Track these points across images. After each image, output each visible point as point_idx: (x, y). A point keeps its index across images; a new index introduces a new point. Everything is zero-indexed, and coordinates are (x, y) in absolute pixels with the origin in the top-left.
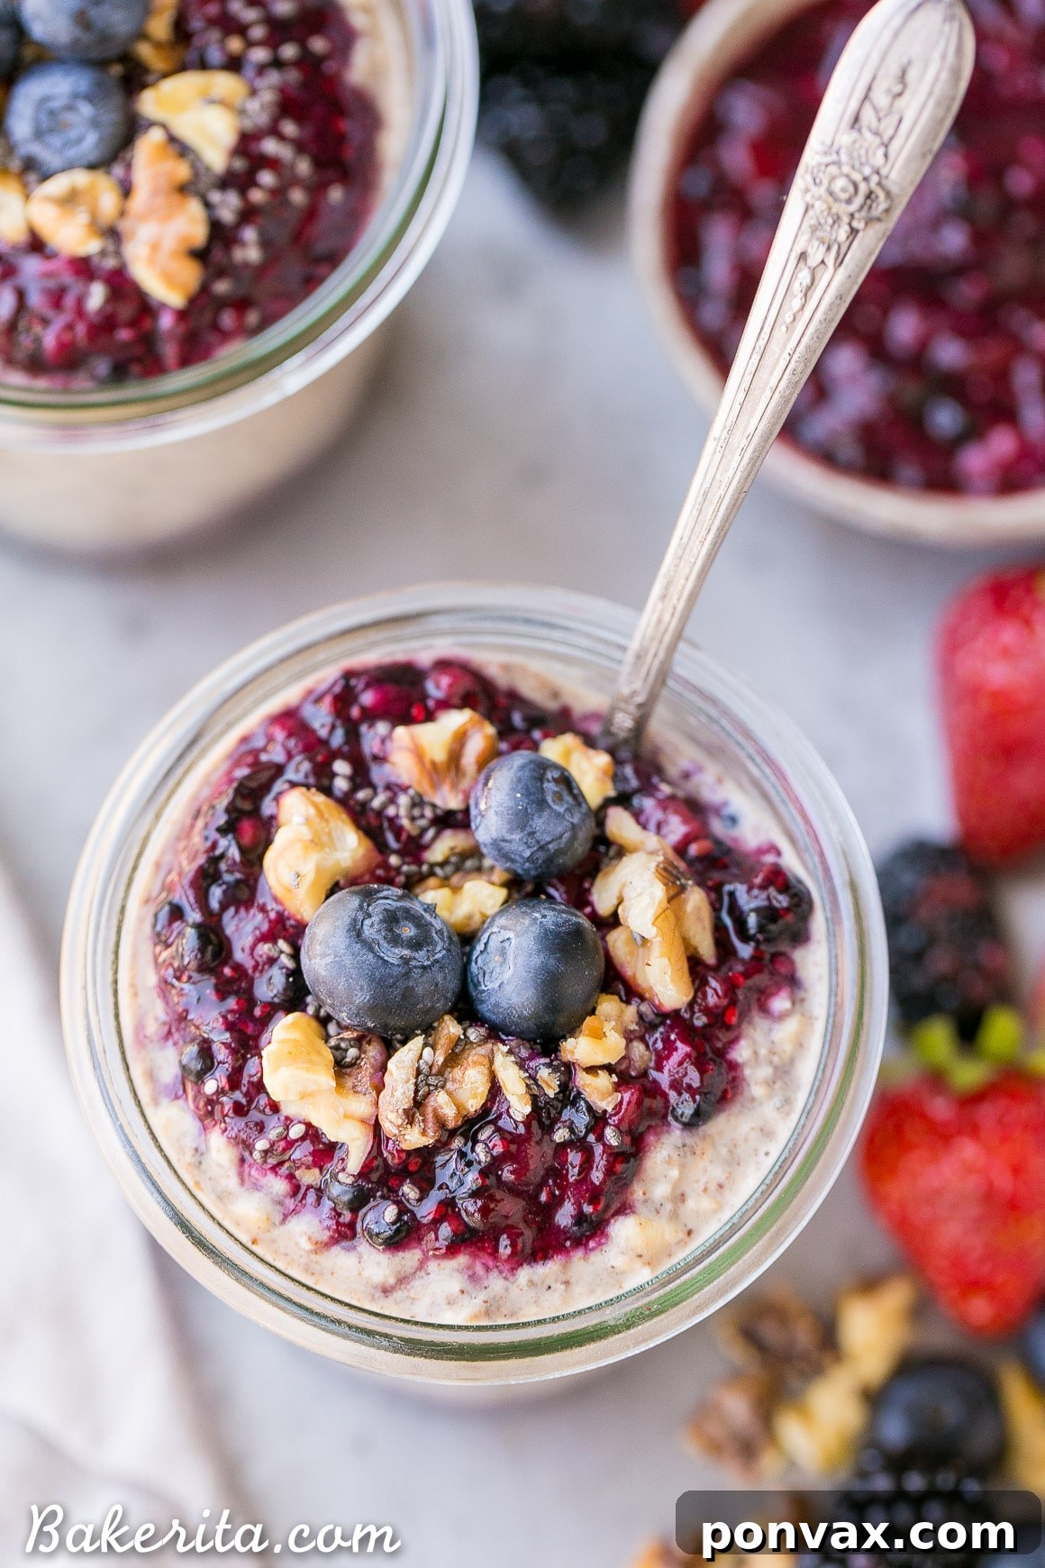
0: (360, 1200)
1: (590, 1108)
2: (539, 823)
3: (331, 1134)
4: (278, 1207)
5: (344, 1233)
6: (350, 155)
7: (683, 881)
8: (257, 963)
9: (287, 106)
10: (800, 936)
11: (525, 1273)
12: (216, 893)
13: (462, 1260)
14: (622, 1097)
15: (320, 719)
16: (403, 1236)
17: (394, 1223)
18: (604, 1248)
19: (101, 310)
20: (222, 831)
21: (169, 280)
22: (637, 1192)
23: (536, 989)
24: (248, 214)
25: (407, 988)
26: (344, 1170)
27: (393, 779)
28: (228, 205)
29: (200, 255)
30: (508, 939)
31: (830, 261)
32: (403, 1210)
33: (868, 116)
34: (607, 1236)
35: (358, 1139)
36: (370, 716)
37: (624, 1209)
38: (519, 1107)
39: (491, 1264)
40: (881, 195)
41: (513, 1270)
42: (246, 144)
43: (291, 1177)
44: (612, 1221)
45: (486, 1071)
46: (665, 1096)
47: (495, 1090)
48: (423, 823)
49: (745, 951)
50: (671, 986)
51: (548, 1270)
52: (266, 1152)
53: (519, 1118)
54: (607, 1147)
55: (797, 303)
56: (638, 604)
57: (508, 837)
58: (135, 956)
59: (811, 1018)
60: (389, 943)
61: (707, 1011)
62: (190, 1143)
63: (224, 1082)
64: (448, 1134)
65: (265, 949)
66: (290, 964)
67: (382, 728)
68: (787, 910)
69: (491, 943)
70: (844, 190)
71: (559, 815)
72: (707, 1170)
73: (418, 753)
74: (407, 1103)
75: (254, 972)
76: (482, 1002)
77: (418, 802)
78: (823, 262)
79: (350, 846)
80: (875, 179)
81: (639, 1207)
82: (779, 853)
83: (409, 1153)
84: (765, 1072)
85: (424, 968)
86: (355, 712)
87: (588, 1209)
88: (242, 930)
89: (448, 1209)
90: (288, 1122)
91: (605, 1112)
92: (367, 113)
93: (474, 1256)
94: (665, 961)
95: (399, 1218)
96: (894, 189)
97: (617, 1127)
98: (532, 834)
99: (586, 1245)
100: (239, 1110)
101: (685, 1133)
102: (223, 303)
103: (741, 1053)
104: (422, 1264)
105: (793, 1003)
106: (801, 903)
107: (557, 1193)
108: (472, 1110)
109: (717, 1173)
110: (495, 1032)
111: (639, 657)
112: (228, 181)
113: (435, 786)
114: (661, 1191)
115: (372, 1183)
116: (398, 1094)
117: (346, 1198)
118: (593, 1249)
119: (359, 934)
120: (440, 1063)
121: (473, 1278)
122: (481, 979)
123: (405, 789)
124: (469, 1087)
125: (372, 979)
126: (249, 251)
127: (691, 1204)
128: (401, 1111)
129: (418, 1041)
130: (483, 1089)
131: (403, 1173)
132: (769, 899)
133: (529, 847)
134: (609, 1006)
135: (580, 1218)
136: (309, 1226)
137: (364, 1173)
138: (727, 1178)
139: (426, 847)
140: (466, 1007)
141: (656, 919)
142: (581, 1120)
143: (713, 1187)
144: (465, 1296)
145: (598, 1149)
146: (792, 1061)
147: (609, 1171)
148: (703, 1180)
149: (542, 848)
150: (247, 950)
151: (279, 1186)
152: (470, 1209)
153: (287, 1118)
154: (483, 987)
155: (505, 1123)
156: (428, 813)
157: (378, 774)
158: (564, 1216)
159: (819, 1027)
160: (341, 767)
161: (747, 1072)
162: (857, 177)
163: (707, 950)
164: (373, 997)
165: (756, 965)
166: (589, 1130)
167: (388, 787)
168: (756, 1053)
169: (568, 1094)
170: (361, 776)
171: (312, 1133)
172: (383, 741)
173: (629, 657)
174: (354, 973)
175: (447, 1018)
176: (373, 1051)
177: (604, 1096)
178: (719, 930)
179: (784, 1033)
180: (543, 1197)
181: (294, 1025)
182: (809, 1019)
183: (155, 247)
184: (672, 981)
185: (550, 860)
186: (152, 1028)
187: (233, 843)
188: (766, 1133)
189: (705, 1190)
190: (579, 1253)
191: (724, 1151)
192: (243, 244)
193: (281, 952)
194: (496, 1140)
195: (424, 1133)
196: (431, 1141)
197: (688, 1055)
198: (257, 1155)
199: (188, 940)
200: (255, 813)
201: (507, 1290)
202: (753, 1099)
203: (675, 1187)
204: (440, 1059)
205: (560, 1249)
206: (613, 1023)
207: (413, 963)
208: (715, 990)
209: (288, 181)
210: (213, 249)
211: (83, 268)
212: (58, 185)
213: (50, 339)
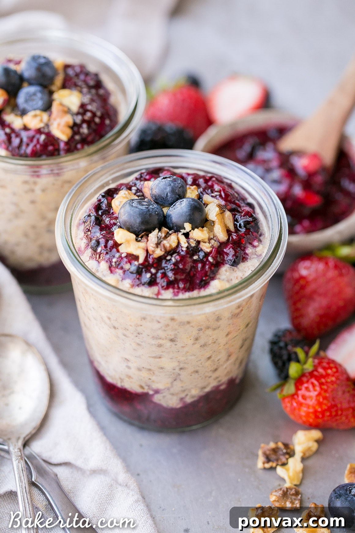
1: (204, 252)
3: (135, 253)
4: (120, 277)
7: (224, 210)
11: (188, 293)
13: (170, 290)
14: (212, 250)
16: (152, 283)
17: (149, 279)
18: (209, 288)
22: (217, 277)
26: (138, 263)
32: (152, 274)
34: (209, 285)
35: (142, 254)
37: (214, 279)
39: (178, 291)
41: (184, 292)
43: (122, 268)
44: (211, 281)
45: (177, 237)
47: (179, 243)
50: (221, 234)
51: (194, 293)
52: (116, 262)
54: (209, 262)
63: (103, 247)
64: (167, 253)
68: (252, 222)
72: (237, 273)
74: (156, 243)
83: (155, 258)
87: (204, 278)
89: (164, 275)
91: (208, 252)
93: (174, 289)
95: (151, 277)
97: (212, 256)
99: (204, 288)
100: (108, 253)
101: (231, 267)
103: (248, 251)
104: (159, 291)
108: (173, 247)
109: (240, 275)
114: (223, 277)
116: (153, 240)
118: (206, 288)
121: (174, 295)
124: (172, 241)
127: (233, 281)
128: (154, 244)
129: (157, 230)
130: (176, 241)
131: (152, 266)
132: (247, 218)
135: (202, 280)
137: (143, 263)
138: (243, 276)
141: (216, 215)
142: (201, 254)
143: (239, 278)
145: (207, 262)
147: (210, 268)
148: (236, 276)
151: (120, 272)
152: (171, 275)
153: (121, 253)
155: (181, 252)
158: (197, 280)
160: (134, 188)
163: (232, 228)
166: (204, 257)
169: (198, 248)
171: (128, 254)
175: (164, 227)
177: (207, 248)
178: (235, 225)
180: (191, 274)
181: (121, 230)
184: (221, 232)
187: (106, 200)
189: (237, 278)
190: (202, 289)
194: (178, 257)
195: (161, 250)
196: (162, 254)
198: (113, 263)
199: (92, 219)
203: (228, 277)
204: (163, 235)
205: (197, 288)
208: (235, 236)
209: (94, 115)
210: (75, 127)
211: (39, 131)
212: (31, 113)
213: (30, 149)
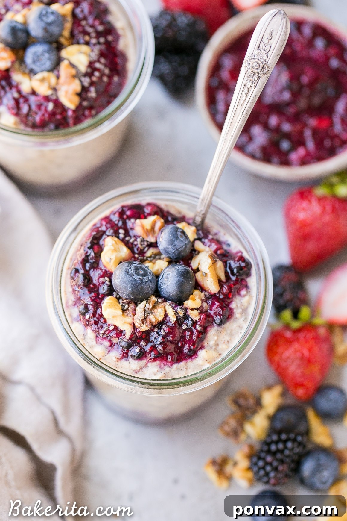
0: (129, 346)
1: (192, 320)
2: (176, 243)
3: (121, 328)
4: (107, 349)
5: (125, 355)
6: (120, 68)
7: (216, 259)
8: (100, 283)
9: (102, 54)
10: (249, 275)
11: (175, 366)
12: (88, 265)
13: (158, 362)
14: (201, 317)
15: (115, 218)
16: (141, 356)
17: (139, 352)
18: (197, 358)
19: (53, 110)
20: (89, 248)
21: (71, 101)
22: (205, 343)
23: (177, 287)
24: (92, 83)
25: (142, 287)
26: (125, 338)
27: (136, 234)
28: (86, 81)
29: (79, 95)
30: (169, 274)
31: (253, 86)
32: (141, 348)
33: (262, 45)
34: (197, 355)
35: (129, 329)
36: (129, 218)
37: (202, 348)
38: (172, 319)
39: (165, 363)
40: (266, 67)
41: (172, 365)
42: (91, 64)
43: (110, 341)
44: (199, 351)
45: (164, 309)
46: (213, 317)
47: (166, 315)
48: (144, 246)
49: (234, 278)
50: (213, 286)
51: (182, 364)
52: (103, 334)
53: (173, 322)
54: (197, 330)
55: (244, 98)
56: (202, 186)
57: (168, 247)
58: (65, 283)
59: (252, 296)
60: (136, 275)
61: (223, 294)
62: (82, 333)
63: (91, 315)
64: (153, 327)
65: (102, 280)
66: (109, 283)
67: (132, 220)
68: (245, 267)
69: (164, 276)
70: (256, 66)
71: (182, 241)
72: (224, 337)
73: (143, 227)
74: (142, 318)
75: (99, 286)
76: (162, 291)
77: (143, 240)
78: (251, 86)
79: (124, 251)
80: (264, 62)
81: (206, 347)
82: (242, 253)
83: (143, 332)
84: (240, 310)
85: (146, 281)
86: (125, 217)
87: (192, 347)
88: (95, 275)
89: (154, 348)
90: (109, 325)
91: (196, 321)
92: (124, 57)
93: (161, 361)
94: (212, 279)
95: (140, 351)
96: (270, 65)
97: (200, 325)
98: (174, 246)
99: (192, 358)
100: (96, 323)
101: (218, 327)
102: (85, 108)
103: (233, 305)
104: (147, 363)
105: (247, 292)
106: (248, 265)
107: (183, 343)
108: (160, 320)
109: (227, 338)
110: (166, 299)
111: (203, 200)
112: (86, 75)
113: (147, 235)
114: (212, 343)
115: (133, 341)
116: (140, 315)
117: (125, 346)
118: (194, 359)
119: (128, 272)
120: (151, 308)
121: (161, 367)
122: (161, 285)
123: (139, 237)
124: (159, 314)
125: (132, 284)
126: (92, 93)
127: (220, 346)
128: (140, 320)
129: (145, 302)
130: (163, 314)
131: (141, 339)
132: (240, 264)
133: (174, 250)
134: (197, 292)
135: (190, 350)
136: (116, 354)
137: (130, 338)
138: (230, 339)
139: (145, 253)
140: (157, 293)
141: (209, 268)
142: (190, 323)
143: (226, 342)
144: (159, 372)
145: (195, 331)
146: (247, 308)
147: (198, 337)
148: (224, 340)
149: (177, 250)
150: (97, 280)
151: (107, 343)
152: (160, 347)
153: (109, 324)
154: (162, 287)
155: (169, 324)
156: (146, 243)
157: (131, 233)
158: (186, 351)
159: (254, 299)
160: (121, 231)
161: (235, 311)
162: (260, 62)
163: (223, 278)
164: (132, 289)
165: (237, 282)
166: (192, 326)
167: (135, 236)
168: (237, 306)
169: (186, 316)
170: (127, 233)
171: (116, 328)
172: (133, 224)
173: (200, 200)
174: (127, 283)
175: (152, 296)
176: (132, 306)
177: (196, 316)
178: (226, 273)
179: (245, 300)
180: (180, 344)
181: (110, 299)
182: (251, 297)
183: (66, 92)
184: (214, 285)
185: (179, 253)
186: (71, 303)
187: (92, 251)
188: (240, 327)
189: (224, 343)
190: (190, 360)
191: (229, 332)
192: (90, 92)
193: (106, 280)
194: (167, 328)
195: (147, 326)
196: (149, 328)
197: (218, 305)
198: (101, 335)
199: (80, 278)
200: (98, 244)
201: (170, 370)
202: (237, 318)
203: (216, 342)
205: (184, 359)
206: (198, 297)
207: (143, 280)
208: (226, 288)
209: (102, 75)
210: (83, 93)
211: (47, 99)
212: (39, 76)
213: (38, 118)
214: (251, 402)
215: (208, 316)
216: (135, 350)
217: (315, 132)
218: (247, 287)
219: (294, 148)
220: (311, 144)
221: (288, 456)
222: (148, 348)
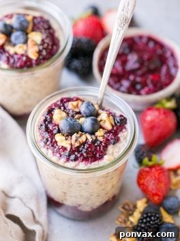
0: (69, 156)
3: (65, 146)
4: (58, 158)
5: (68, 160)
9: (47, 37)
10: (126, 123)
11: (93, 163)
12: (47, 122)
13: (84, 162)
14: (104, 139)
15: (59, 103)
16: (76, 159)
18: (103, 160)
19: (25, 60)
20: (47, 115)
21: (34, 56)
22: (107, 152)
23: (91, 125)
24: (43, 48)
26: (67, 151)
28: (41, 48)
29: (38, 53)
32: (76, 155)
33: (124, 9)
34: (104, 158)
35: (69, 146)
36: (65, 102)
37: (105, 154)
38: (90, 140)
39: (88, 162)
40: (127, 19)
41: (91, 163)
42: (43, 41)
43: (60, 154)
44: (104, 156)
45: (85, 136)
46: (110, 140)
47: (87, 139)
48: (74, 114)
49: (119, 124)
50: (109, 126)
51: (96, 162)
52: (56, 150)
54: (103, 146)
57: (85, 110)
59: (128, 132)
60: (71, 121)
61: (114, 130)
62: (46, 152)
63: (50, 142)
64: (81, 144)
65: (54, 128)
66: (58, 129)
70: (122, 19)
73: (72, 105)
74: (75, 140)
75: (53, 130)
76: (84, 129)
77: (73, 111)
78: (120, 30)
79: (64, 114)
80: (126, 17)
81: (107, 154)
83: (76, 147)
84: (123, 138)
86: (63, 102)
88: (50, 127)
89: (82, 155)
91: (102, 141)
93: (86, 161)
95: (75, 157)
96: (129, 18)
97: (104, 143)
100: (53, 146)
101: (113, 145)
102: (41, 59)
103: (119, 135)
104: (79, 163)
105: (126, 130)
106: (125, 119)
107: (96, 152)
108: (84, 141)
109: (117, 150)
110: (86, 133)
112: (41, 45)
113: (75, 109)
114: (110, 152)
115: (71, 152)
119: (67, 120)
121: (86, 164)
122: (83, 127)
123: (71, 109)
124: (83, 139)
125: (69, 125)
127: (114, 154)
129: (76, 133)
130: (85, 138)
131: (75, 151)
132: (121, 118)
133: (88, 111)
134: (101, 130)
135: (100, 155)
136: (63, 159)
138: (119, 151)
139: (74, 116)
140: (82, 131)
141: (106, 117)
142: (99, 142)
144: (85, 166)
145: (101, 146)
146: (126, 137)
149: (90, 111)
150: (52, 128)
151: (58, 155)
152: (85, 154)
153: (59, 146)
155: (89, 143)
157: (67, 108)
158: (98, 156)
160: (62, 108)
161: (120, 138)
162: (124, 17)
163: (113, 124)
164: (69, 127)
165: (120, 126)
166: (100, 144)
167: (69, 110)
168: (121, 136)
169: (96, 140)
170: (65, 108)
171: (62, 147)
172: (67, 104)
174: (67, 124)
175: (79, 131)
176: (70, 137)
177: (101, 139)
178: (115, 122)
179: (125, 134)
180: (94, 153)
183: (32, 52)
185: (91, 113)
187: (49, 116)
188: (124, 146)
189: (116, 152)
190: (100, 160)
191: (118, 148)
192: (43, 52)
193: (56, 128)
194: (88, 145)
195: (78, 143)
196: (79, 145)
197: (112, 135)
199: (44, 127)
200: (51, 113)
201: (91, 165)
202: (121, 141)
203: (112, 152)
204: (79, 136)
205: (97, 160)
208: (115, 128)
209: (48, 45)
210: (40, 52)
211: (22, 55)
212: (18, 46)
213: (18, 65)
214: (131, 206)
215: (107, 140)
216: (73, 157)
217: (152, 81)
218: (125, 128)
219: (143, 88)
220: (151, 86)
221: (152, 225)
222: (79, 155)
